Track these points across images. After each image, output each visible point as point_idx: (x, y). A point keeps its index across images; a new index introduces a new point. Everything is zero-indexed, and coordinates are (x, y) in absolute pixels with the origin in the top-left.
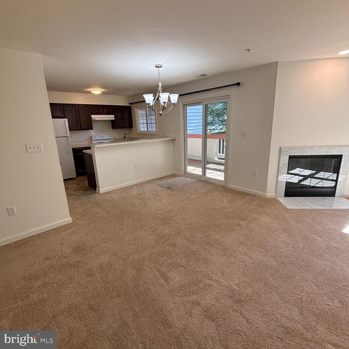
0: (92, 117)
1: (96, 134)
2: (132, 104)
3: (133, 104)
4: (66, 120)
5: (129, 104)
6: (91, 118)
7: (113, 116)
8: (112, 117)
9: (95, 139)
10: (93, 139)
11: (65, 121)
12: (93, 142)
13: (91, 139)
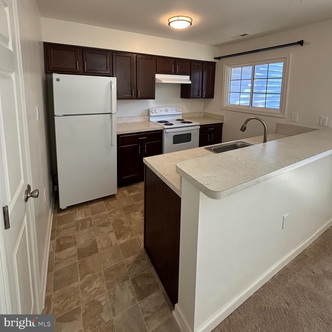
0: (156, 77)
1: (156, 107)
2: (219, 58)
3: (221, 59)
4: (114, 80)
5: (215, 58)
6: (154, 79)
7: (188, 77)
8: (185, 79)
9: (155, 114)
10: (151, 114)
11: (111, 82)
12: (151, 120)
13: (149, 115)
